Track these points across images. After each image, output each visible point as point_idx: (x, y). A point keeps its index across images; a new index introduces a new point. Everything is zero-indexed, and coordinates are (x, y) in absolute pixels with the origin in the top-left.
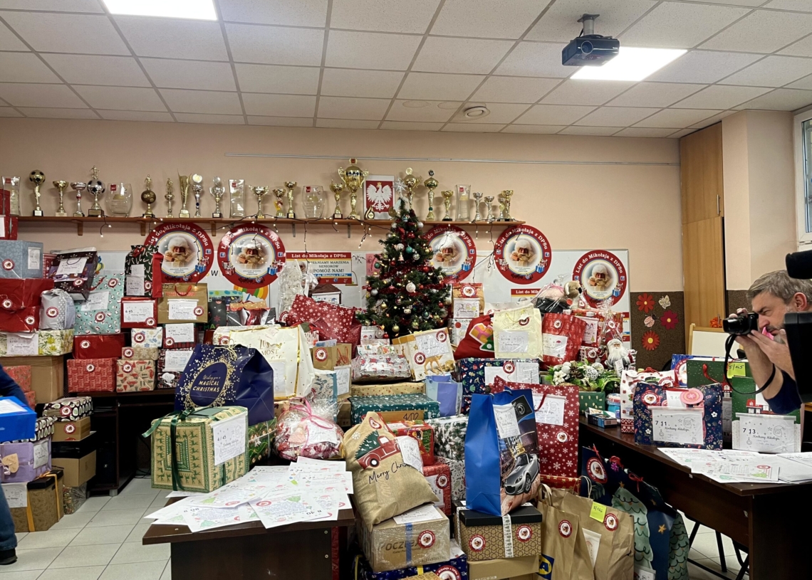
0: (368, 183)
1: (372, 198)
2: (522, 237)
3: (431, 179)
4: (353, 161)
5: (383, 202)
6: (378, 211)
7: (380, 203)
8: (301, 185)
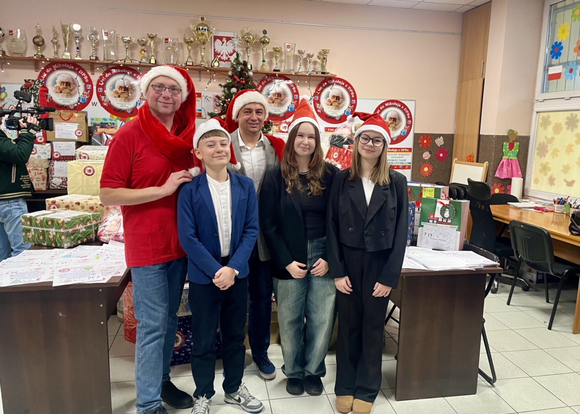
0: (216, 38)
1: (218, 49)
2: (335, 87)
3: (265, 37)
4: (203, 19)
5: (227, 53)
6: (223, 60)
7: (224, 54)
8: (161, 36)
